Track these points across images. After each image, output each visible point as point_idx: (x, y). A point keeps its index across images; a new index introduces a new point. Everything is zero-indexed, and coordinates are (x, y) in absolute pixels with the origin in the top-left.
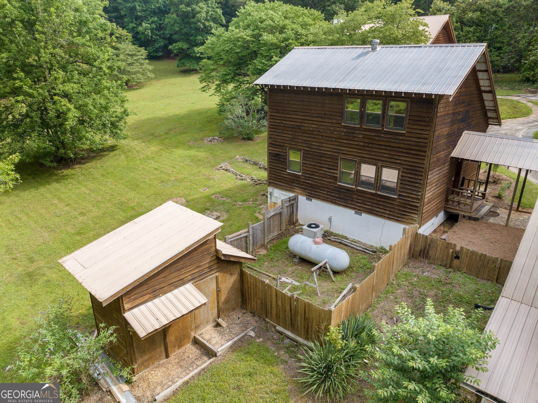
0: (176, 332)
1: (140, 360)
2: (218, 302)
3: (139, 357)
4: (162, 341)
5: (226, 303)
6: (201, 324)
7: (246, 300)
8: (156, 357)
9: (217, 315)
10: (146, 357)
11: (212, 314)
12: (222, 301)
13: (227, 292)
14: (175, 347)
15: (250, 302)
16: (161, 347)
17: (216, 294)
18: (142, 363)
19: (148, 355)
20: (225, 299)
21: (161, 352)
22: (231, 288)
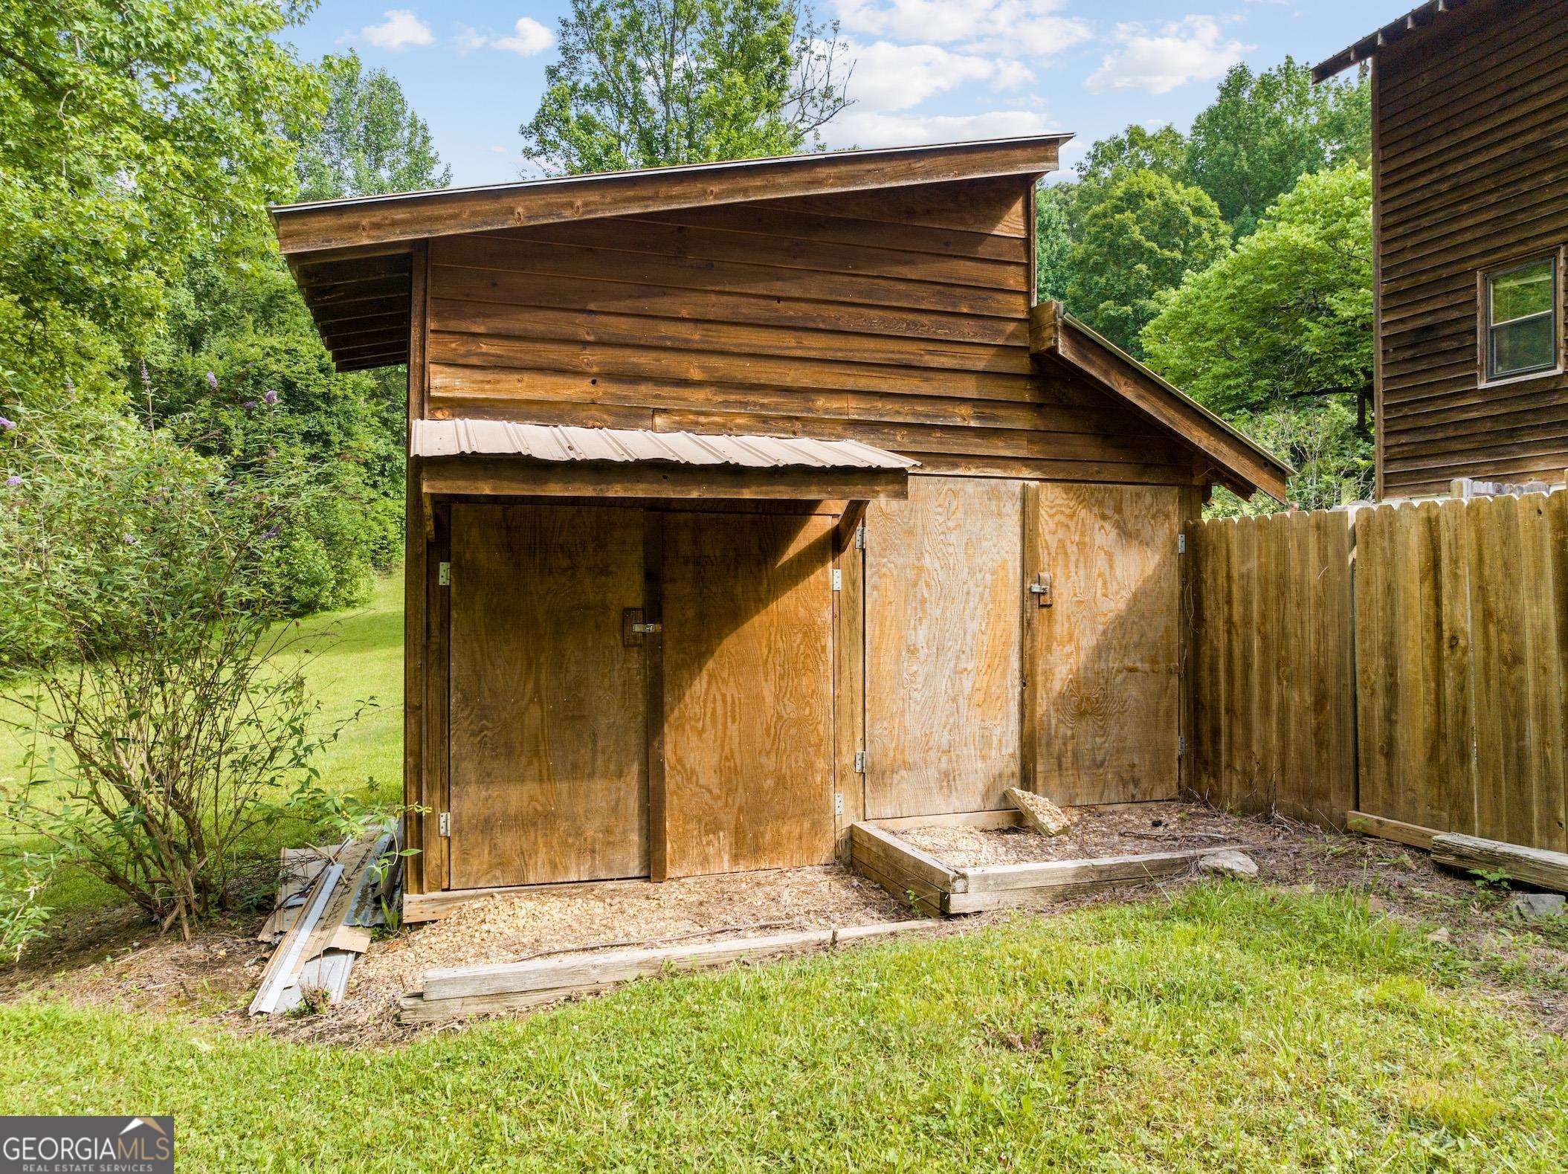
0: (733, 730)
1: (472, 789)
2: (1027, 679)
3: (468, 768)
4: (634, 740)
5: (1081, 714)
6: (908, 766)
7: (1216, 732)
8: (579, 833)
9: (1015, 767)
10: (517, 796)
11: (986, 741)
12: (1057, 686)
13: (1089, 641)
14: (713, 827)
15: (1239, 732)
16: (620, 775)
17: (1016, 613)
18: (486, 826)
19: (532, 788)
20: (1077, 684)
21: (615, 810)
22: (1122, 623)
